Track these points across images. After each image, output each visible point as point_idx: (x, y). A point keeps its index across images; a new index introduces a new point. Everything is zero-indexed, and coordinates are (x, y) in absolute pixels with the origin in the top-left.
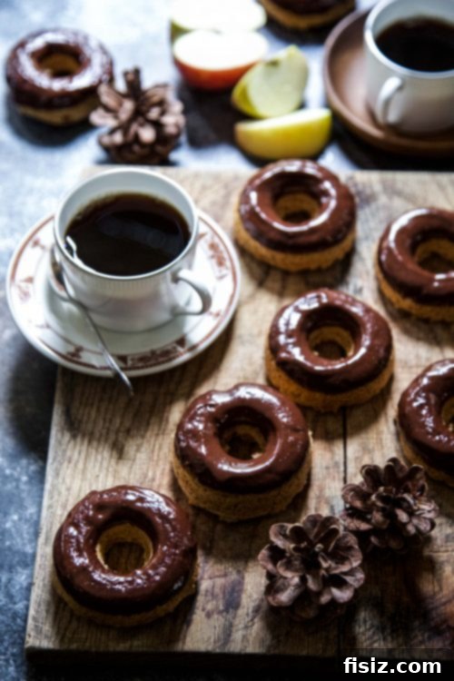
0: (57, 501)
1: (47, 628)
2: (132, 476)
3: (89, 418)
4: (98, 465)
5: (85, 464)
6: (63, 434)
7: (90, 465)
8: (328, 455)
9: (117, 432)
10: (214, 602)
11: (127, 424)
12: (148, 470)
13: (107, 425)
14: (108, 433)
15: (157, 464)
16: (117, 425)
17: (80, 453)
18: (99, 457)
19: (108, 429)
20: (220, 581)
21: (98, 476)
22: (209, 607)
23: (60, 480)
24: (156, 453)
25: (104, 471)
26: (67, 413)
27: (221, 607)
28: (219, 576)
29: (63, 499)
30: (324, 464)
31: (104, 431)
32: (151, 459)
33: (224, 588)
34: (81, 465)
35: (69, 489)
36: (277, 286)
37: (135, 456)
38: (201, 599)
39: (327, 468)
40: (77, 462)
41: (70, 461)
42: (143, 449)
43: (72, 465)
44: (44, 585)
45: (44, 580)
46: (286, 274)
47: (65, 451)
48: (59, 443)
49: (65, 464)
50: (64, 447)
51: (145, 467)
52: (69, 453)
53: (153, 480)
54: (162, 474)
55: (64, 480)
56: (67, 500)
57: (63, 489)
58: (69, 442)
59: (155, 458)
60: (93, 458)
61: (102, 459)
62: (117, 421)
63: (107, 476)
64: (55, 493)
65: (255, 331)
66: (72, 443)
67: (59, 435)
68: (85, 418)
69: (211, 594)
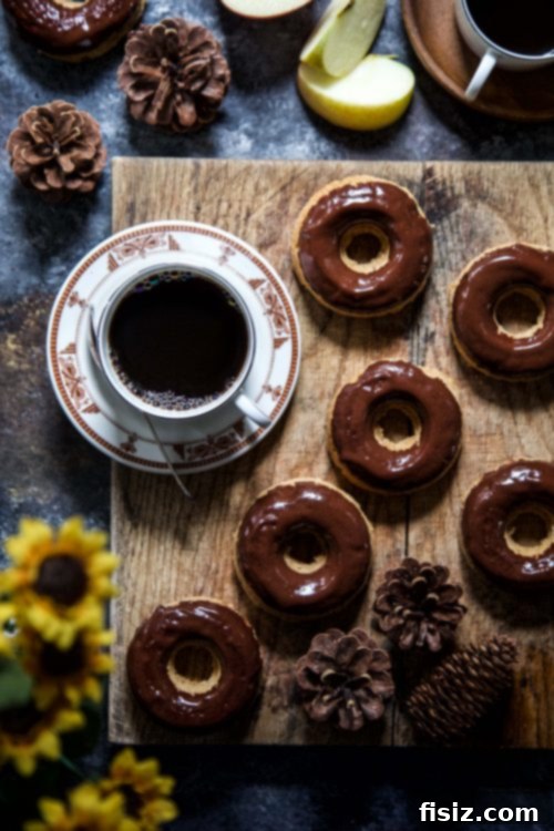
0: (125, 597)
1: (126, 726)
2: (195, 568)
3: (148, 503)
4: (161, 557)
5: (149, 555)
6: (123, 523)
7: (154, 557)
8: (390, 542)
9: (178, 518)
10: (279, 699)
11: (187, 509)
12: (211, 561)
13: (167, 510)
14: (168, 521)
15: (220, 554)
16: (178, 511)
17: (142, 545)
18: (162, 548)
19: (169, 516)
20: (284, 677)
21: (162, 570)
22: (275, 703)
23: (125, 574)
24: (218, 542)
25: (168, 564)
26: (126, 498)
27: (286, 703)
28: (284, 672)
29: (130, 596)
30: (386, 553)
31: (165, 518)
32: (213, 548)
33: (287, 683)
34: (144, 558)
35: (135, 585)
36: (340, 332)
37: (198, 545)
38: (267, 696)
39: (389, 556)
40: (141, 554)
41: (133, 553)
42: (205, 538)
43: (135, 558)
44: (121, 685)
45: (119, 679)
46: (349, 321)
47: (127, 543)
48: (121, 532)
49: (129, 557)
50: (126, 538)
51: (208, 558)
52: (131, 545)
53: (217, 572)
54: (226, 565)
55: (129, 575)
56: (134, 597)
57: (129, 583)
58: (131, 531)
59: (218, 548)
60: (155, 550)
61: (165, 550)
62: (177, 507)
63: (171, 568)
65: (317, 393)
66: (134, 532)
67: (120, 524)
68: (144, 504)
69: (276, 689)
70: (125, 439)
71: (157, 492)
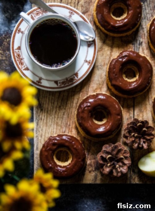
0: (39, 134)
2: (62, 124)
3: (46, 102)
4: (51, 120)
5: (46, 120)
6: (38, 109)
7: (48, 121)
8: (128, 114)
9: (56, 107)
10: (92, 168)
11: (59, 104)
12: (67, 122)
13: (53, 105)
14: (53, 108)
15: (71, 119)
16: (56, 105)
17: (44, 116)
18: (51, 118)
19: (53, 107)
20: (93, 161)
21: (51, 125)
22: (90, 169)
24: (70, 115)
25: (53, 123)
26: (38, 101)
27: (94, 169)
28: (93, 159)
29: (40, 134)
30: (127, 118)
31: (52, 107)
32: (68, 117)
33: (94, 163)
34: (45, 121)
35: (42, 130)
36: (110, 43)
37: (63, 116)
38: (87, 167)
39: (128, 119)
40: (44, 119)
41: (41, 120)
42: (65, 114)
43: (42, 121)
45: (37, 162)
46: (114, 38)
47: (39, 116)
48: (37, 112)
49: (40, 120)
50: (39, 114)
51: (67, 121)
52: (40, 116)
53: (70, 125)
54: (73, 123)
55: (40, 127)
56: (42, 134)
57: (40, 130)
58: (40, 112)
59: (70, 117)
60: (49, 118)
61: (52, 118)
62: (56, 103)
63: (54, 124)
64: (38, 131)
65: (103, 64)
66: (41, 112)
67: (37, 110)
68: (45, 102)
69: (90, 165)
70: (38, 79)
71: (49, 98)
